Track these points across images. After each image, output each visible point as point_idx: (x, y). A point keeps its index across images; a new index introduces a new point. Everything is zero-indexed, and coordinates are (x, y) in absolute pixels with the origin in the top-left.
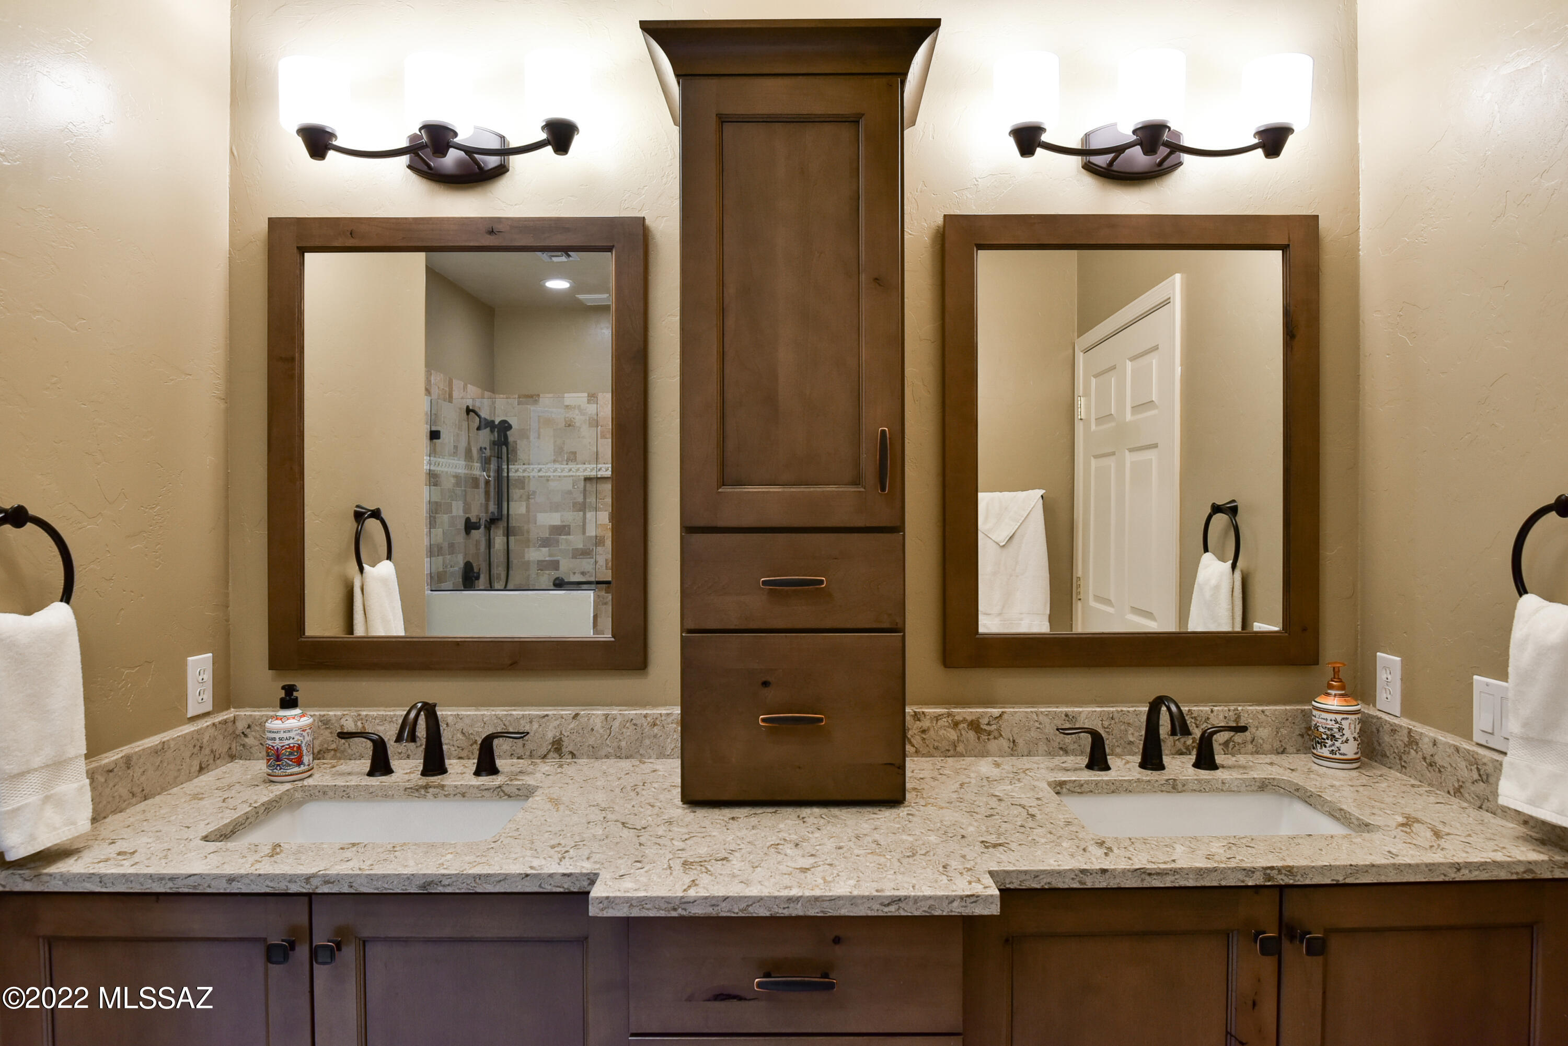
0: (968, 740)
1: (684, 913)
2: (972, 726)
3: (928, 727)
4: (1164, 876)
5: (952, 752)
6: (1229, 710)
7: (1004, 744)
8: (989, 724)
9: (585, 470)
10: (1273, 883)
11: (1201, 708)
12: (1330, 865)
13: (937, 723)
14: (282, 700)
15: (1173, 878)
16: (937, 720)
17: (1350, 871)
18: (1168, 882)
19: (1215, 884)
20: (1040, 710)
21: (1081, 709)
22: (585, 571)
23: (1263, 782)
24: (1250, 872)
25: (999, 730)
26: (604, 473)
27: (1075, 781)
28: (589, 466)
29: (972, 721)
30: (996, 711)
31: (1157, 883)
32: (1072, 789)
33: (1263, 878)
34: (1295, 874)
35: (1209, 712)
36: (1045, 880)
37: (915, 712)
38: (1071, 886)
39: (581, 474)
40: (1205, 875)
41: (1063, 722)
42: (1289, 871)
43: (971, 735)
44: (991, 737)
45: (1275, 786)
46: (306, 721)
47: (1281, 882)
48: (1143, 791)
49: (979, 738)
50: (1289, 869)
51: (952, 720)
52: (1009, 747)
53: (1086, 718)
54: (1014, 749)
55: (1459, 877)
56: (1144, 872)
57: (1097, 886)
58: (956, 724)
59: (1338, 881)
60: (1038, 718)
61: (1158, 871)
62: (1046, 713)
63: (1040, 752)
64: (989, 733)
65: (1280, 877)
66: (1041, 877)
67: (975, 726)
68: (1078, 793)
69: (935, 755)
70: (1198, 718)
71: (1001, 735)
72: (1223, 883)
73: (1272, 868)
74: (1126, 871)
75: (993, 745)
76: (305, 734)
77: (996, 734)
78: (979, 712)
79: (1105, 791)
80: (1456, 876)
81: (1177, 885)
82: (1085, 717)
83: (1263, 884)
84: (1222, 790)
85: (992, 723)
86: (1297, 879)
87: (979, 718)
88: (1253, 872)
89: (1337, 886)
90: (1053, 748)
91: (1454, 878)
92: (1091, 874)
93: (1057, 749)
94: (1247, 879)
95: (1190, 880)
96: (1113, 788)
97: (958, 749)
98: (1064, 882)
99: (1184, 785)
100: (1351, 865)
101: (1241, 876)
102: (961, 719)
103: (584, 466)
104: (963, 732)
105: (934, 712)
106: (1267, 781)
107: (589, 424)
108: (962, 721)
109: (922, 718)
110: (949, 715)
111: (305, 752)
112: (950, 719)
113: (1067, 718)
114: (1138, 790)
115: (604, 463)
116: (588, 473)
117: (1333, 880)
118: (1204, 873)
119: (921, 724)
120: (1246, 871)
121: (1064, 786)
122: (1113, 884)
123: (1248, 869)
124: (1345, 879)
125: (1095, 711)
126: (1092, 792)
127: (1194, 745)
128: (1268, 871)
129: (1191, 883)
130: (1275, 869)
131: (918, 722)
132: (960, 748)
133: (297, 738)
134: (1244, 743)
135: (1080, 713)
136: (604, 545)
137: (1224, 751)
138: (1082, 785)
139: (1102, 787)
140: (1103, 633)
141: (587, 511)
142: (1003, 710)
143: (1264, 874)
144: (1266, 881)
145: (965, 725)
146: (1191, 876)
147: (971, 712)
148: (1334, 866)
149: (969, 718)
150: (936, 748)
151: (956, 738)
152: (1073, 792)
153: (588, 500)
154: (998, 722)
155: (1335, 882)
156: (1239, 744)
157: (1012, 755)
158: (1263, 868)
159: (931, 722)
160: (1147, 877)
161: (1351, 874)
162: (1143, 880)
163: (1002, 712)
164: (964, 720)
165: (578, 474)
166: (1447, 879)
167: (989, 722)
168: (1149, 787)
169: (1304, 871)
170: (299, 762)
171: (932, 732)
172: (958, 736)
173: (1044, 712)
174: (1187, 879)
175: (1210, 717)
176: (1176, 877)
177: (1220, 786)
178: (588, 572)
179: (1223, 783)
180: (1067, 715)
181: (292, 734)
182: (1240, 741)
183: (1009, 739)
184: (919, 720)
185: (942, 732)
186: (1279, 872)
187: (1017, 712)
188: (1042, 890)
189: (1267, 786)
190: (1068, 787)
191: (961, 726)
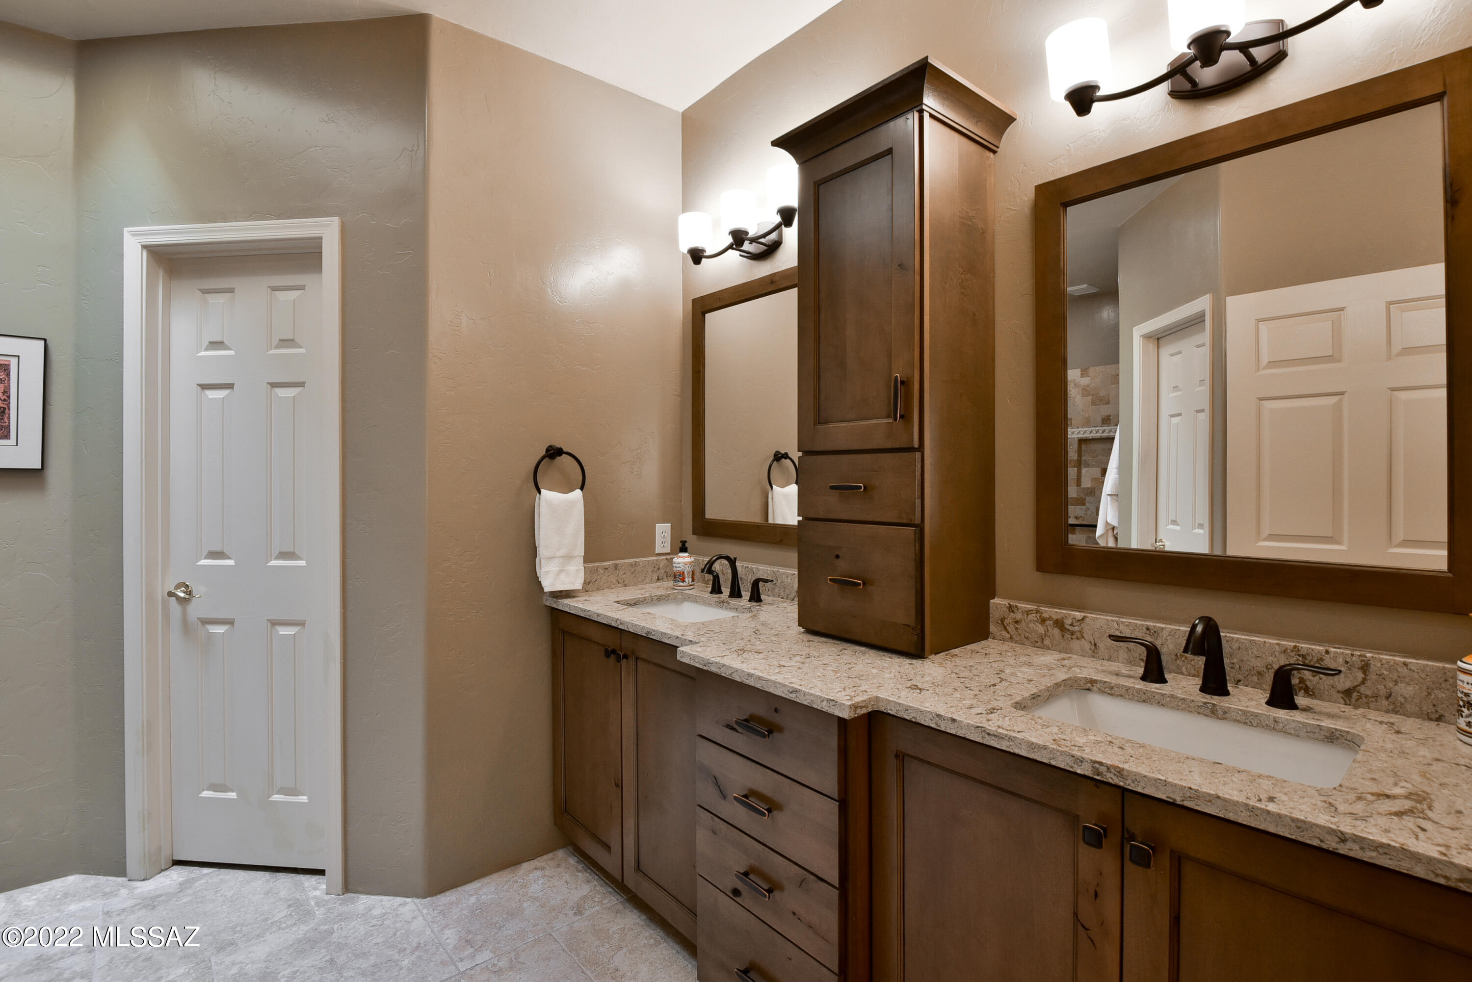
0: (1053, 636)
1: (709, 669)
2: (1057, 624)
3: (1021, 619)
4: (1000, 740)
5: (1039, 644)
6: (1352, 655)
7: (1086, 645)
8: (1072, 625)
9: (1079, 433)
10: (1101, 779)
11: (1313, 647)
12: (1165, 781)
13: (1027, 617)
14: (680, 548)
15: (1008, 743)
16: (1028, 615)
17: (1188, 794)
18: (1003, 745)
19: (1045, 761)
20: (1121, 620)
21: (1163, 626)
22: (1079, 516)
23: (1332, 733)
24: (1078, 761)
25: (1081, 632)
26: (1094, 435)
27: (1105, 682)
28: (1082, 429)
29: (1057, 620)
30: (1078, 615)
31: (994, 743)
32: (1103, 689)
33: (1092, 771)
34: (1125, 777)
35: (1324, 653)
36: (912, 715)
37: (1009, 604)
38: (930, 725)
39: (1076, 436)
40: (1036, 750)
41: (1144, 635)
42: (1119, 772)
43: (1056, 632)
44: (1074, 637)
45: (1349, 741)
46: (688, 560)
47: (1111, 781)
48: (1177, 708)
49: (1063, 636)
50: (1118, 770)
51: (1040, 616)
52: (1091, 649)
53: (1169, 635)
54: (1096, 651)
55: (1343, 849)
56: (984, 731)
57: (949, 731)
58: (1043, 621)
59: (1176, 801)
60: (1119, 628)
61: (995, 733)
62: (1127, 623)
63: (1120, 659)
64: (1072, 633)
65: (1109, 775)
66: (910, 711)
67: (1059, 624)
68: (1109, 694)
69: (1026, 643)
70: (1307, 657)
71: (1083, 637)
72: (1053, 763)
73: (1101, 764)
74: (970, 725)
75: (1075, 644)
76: (686, 566)
77: (1079, 635)
78: (1064, 613)
79: (1136, 698)
80: (1338, 846)
81: (1012, 751)
82: (1168, 633)
83: (1092, 776)
84: (1274, 729)
85: (1074, 624)
86: (1127, 782)
87: (1063, 618)
88: (1082, 762)
89: (1173, 804)
90: (1134, 658)
91: (1337, 849)
92: (944, 720)
93: (1137, 659)
94: (1076, 766)
95: (1023, 750)
96: (1144, 697)
97: (1045, 642)
98: (925, 721)
99: (1225, 713)
100: (1190, 788)
101: (1070, 761)
102: (1048, 616)
103: (1078, 429)
104: (1049, 629)
105: (1025, 607)
106: (1339, 733)
107: (1082, 394)
108: (1048, 619)
109: (1015, 610)
110: (1037, 612)
111: (686, 576)
112: (1038, 615)
113: (1149, 632)
114: (1172, 706)
115: (1095, 427)
116: (1081, 436)
117: (1168, 797)
118: (1035, 747)
119: (1015, 616)
120: (1074, 758)
121: (1094, 685)
122: (960, 733)
123: (1076, 757)
124: (1183, 800)
125: (1179, 630)
126: (1122, 696)
127: (1301, 685)
128: (1097, 766)
129: (1023, 753)
130: (1103, 765)
131: (1012, 614)
132: (1047, 642)
133: (682, 567)
134: (1376, 697)
135: (1162, 629)
136: (1094, 495)
137: (1345, 701)
138: (1112, 688)
139: (1133, 694)
140: (1192, 554)
141: (1082, 467)
142: (1085, 615)
143: (1092, 767)
144: (1094, 774)
145: (1051, 622)
146: (1023, 747)
147: (1056, 612)
148: (1169, 783)
149: (1055, 617)
150: (1027, 638)
151: (1043, 632)
152: (1104, 692)
153: (1083, 458)
154: (1080, 624)
155: (1171, 801)
156: (1366, 696)
157: (1093, 657)
158: (1091, 760)
159: (1023, 615)
160: (987, 736)
161: (1190, 797)
162: (983, 737)
163: (1084, 616)
164: (1050, 618)
165: (1073, 436)
166: (1325, 846)
167: (1072, 623)
168: (1184, 705)
169: (1135, 777)
170: (683, 581)
171: (1023, 624)
172: (1045, 631)
173: (1125, 622)
174: (1020, 748)
175: (1324, 658)
176: (1011, 743)
177: (1272, 724)
178: (1081, 517)
179: (1276, 721)
180: (1148, 629)
181: (680, 565)
182: (1369, 693)
183: (1091, 642)
184: (1013, 612)
185: (1031, 625)
186: (1108, 769)
187: (1098, 618)
188: (910, 721)
189: (1338, 738)
190: (1098, 686)
191: (1048, 623)
